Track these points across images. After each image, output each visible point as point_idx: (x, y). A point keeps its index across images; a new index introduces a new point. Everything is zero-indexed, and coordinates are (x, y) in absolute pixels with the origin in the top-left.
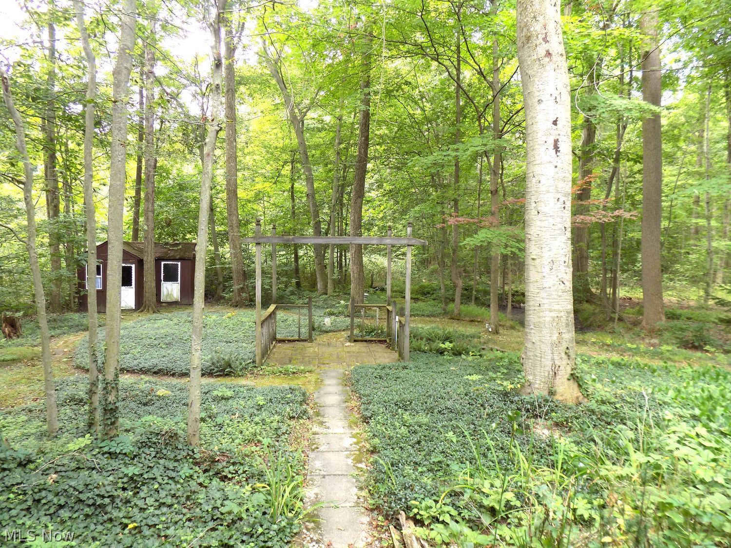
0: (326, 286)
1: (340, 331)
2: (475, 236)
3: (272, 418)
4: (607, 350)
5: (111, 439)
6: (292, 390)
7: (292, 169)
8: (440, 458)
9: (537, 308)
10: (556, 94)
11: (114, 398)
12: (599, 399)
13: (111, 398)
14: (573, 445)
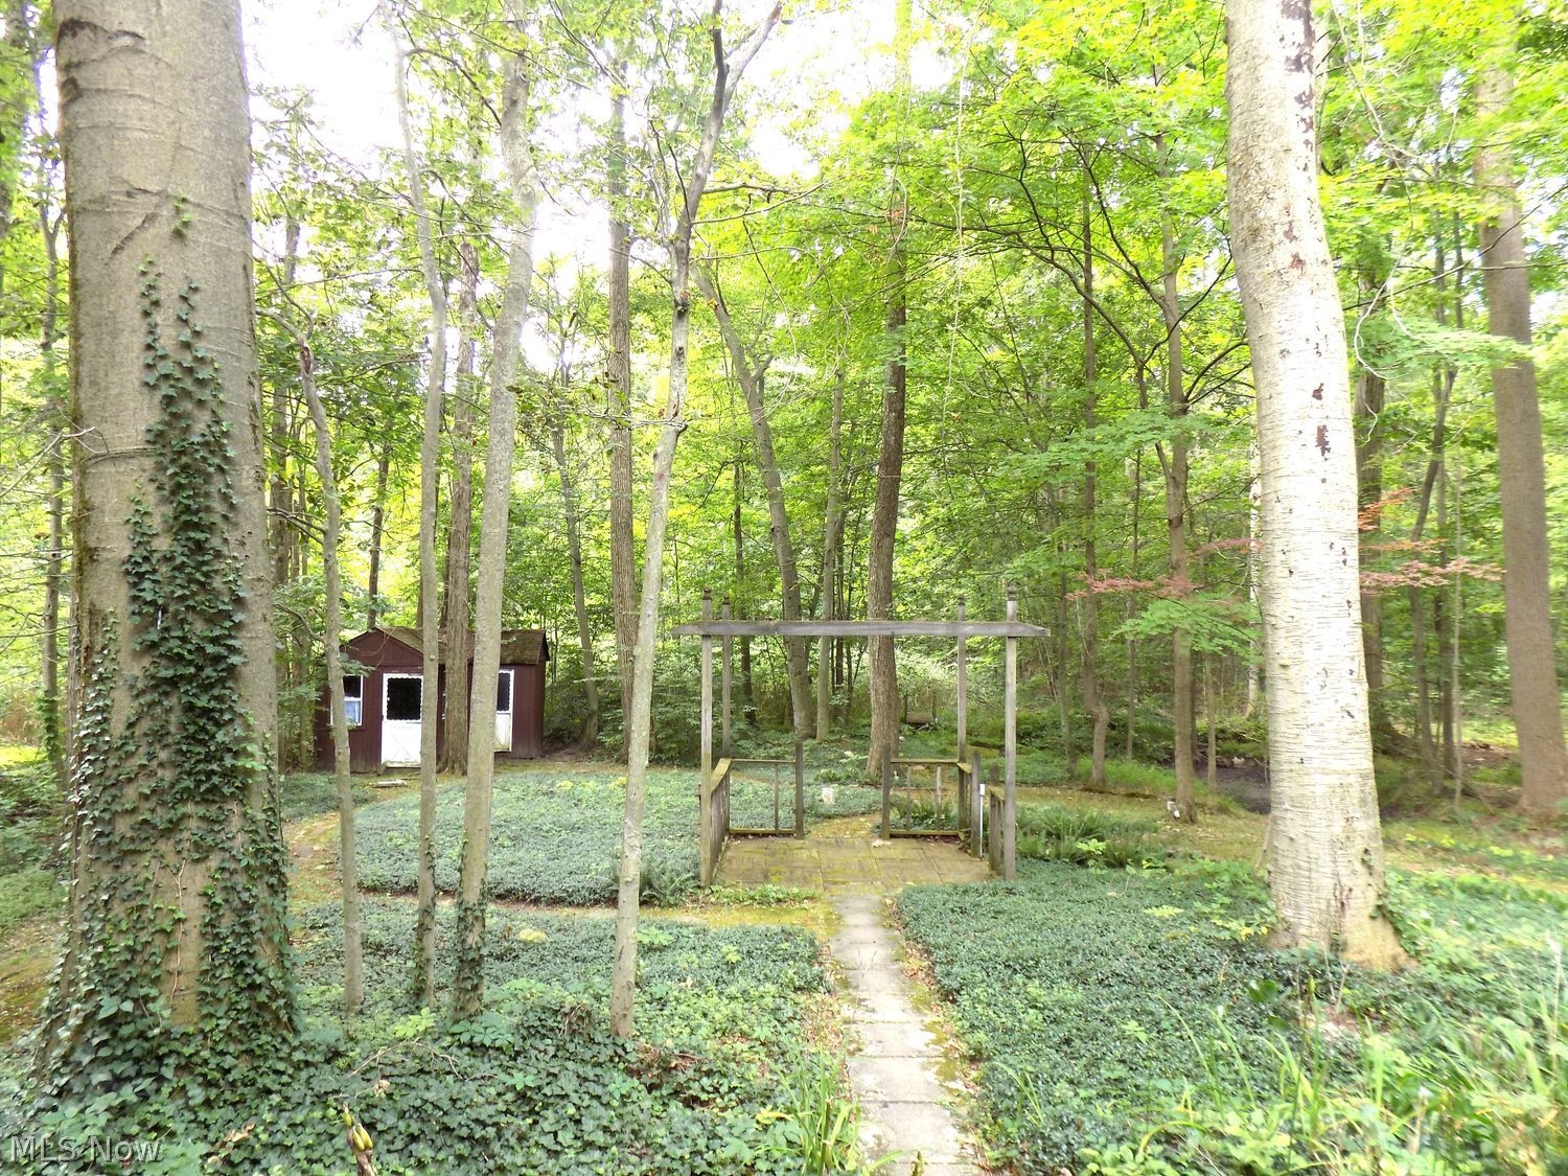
0: (811, 720)
1: (854, 815)
2: (1143, 614)
3: (761, 988)
4: (1444, 861)
5: (470, 1018)
6: (788, 935)
7: (737, 476)
8: (1121, 1071)
9: (1296, 767)
10: (1316, 338)
11: (477, 938)
12: (1445, 961)
13: (472, 939)
14: (1401, 1053)
